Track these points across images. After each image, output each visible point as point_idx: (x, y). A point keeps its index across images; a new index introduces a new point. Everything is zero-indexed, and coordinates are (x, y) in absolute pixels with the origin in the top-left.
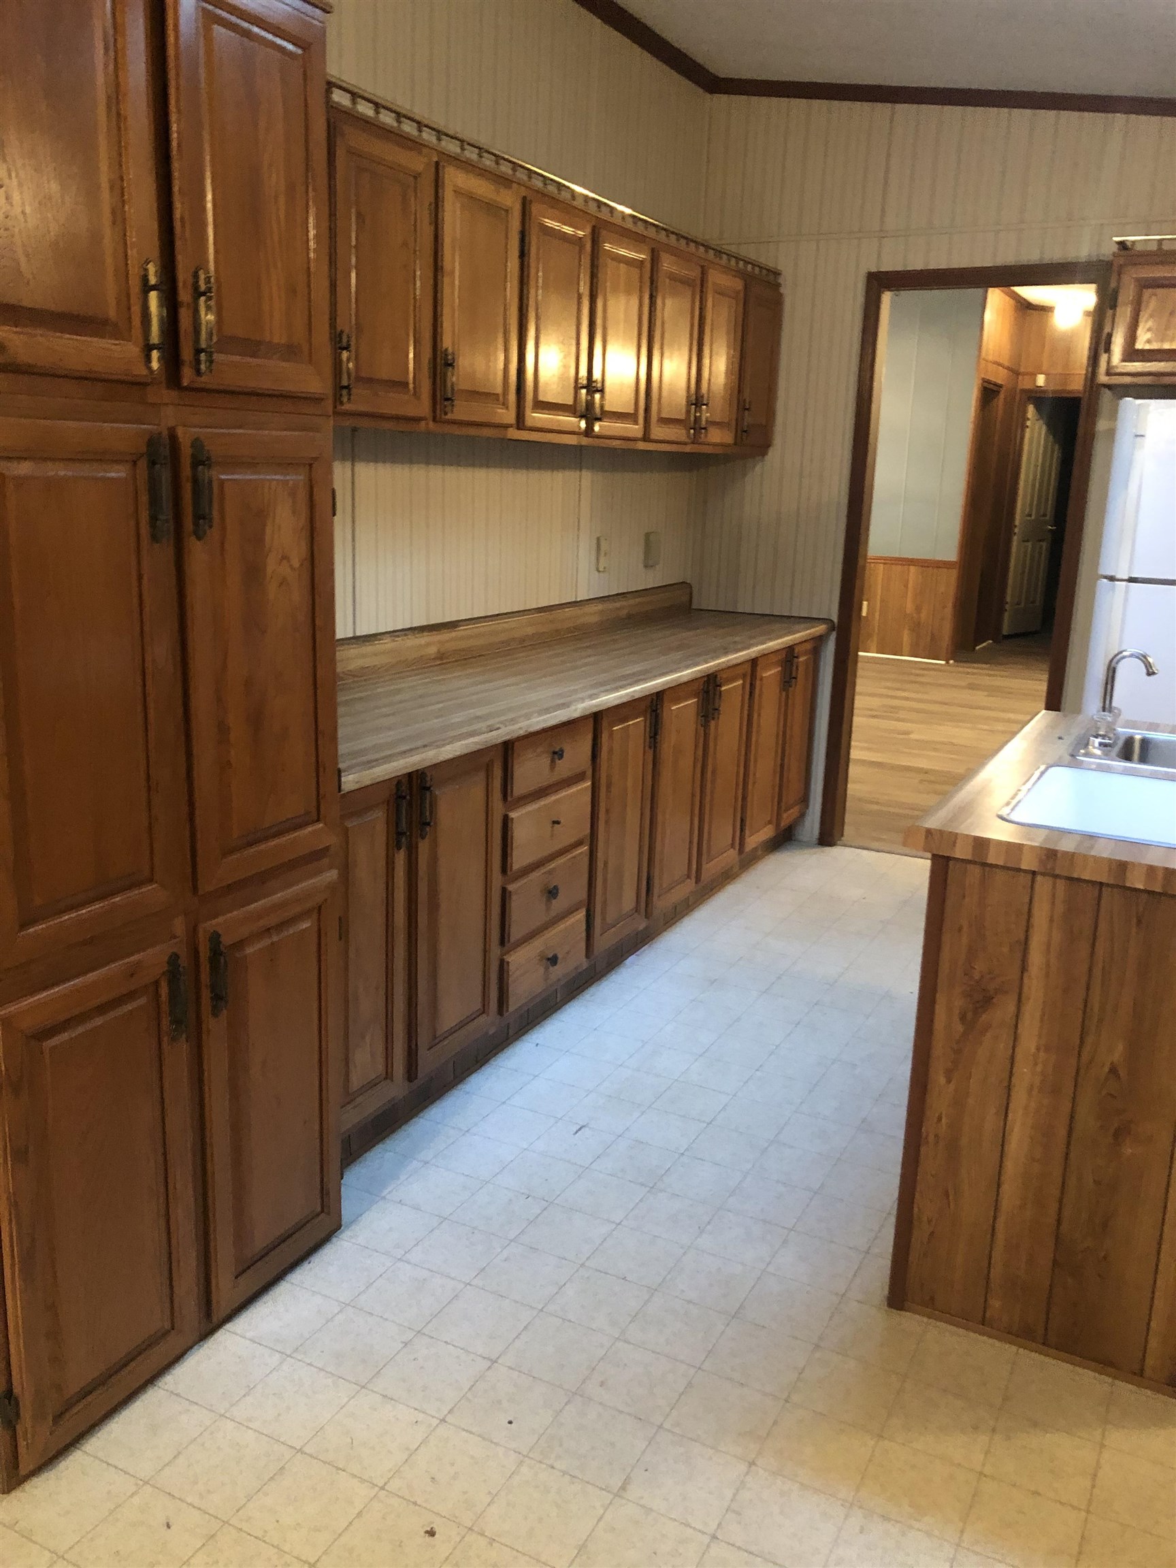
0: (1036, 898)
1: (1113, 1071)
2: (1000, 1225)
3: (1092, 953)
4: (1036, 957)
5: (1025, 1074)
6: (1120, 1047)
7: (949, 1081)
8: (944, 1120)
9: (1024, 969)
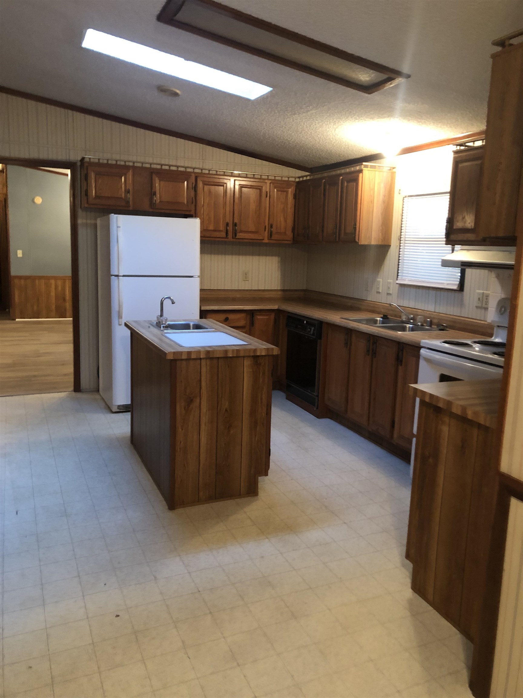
0: (202, 366)
1: (226, 410)
2: (201, 469)
3: (218, 378)
4: (203, 384)
5: (204, 420)
6: (227, 404)
7: (182, 430)
8: (182, 443)
9: (201, 388)
